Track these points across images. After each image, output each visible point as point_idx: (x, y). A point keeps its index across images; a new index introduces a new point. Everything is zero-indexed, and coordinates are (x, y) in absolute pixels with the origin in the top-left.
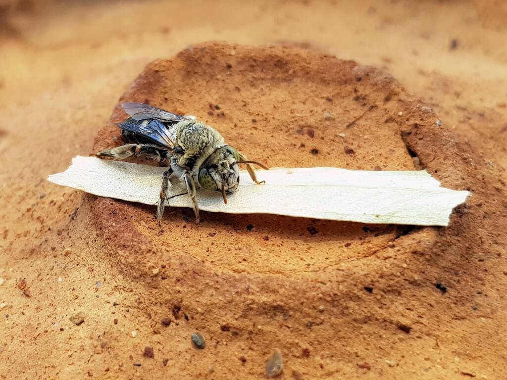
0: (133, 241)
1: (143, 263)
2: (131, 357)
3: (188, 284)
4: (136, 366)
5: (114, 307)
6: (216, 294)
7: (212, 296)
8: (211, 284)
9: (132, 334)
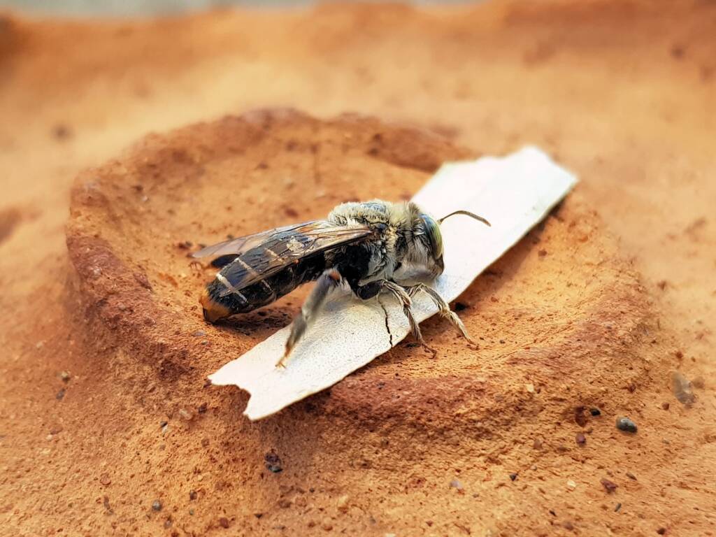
0: (459, 386)
1: (507, 393)
2: (605, 508)
3: (564, 374)
4: (619, 510)
5: (515, 483)
6: (595, 359)
7: (594, 364)
8: (580, 354)
9: (571, 487)
